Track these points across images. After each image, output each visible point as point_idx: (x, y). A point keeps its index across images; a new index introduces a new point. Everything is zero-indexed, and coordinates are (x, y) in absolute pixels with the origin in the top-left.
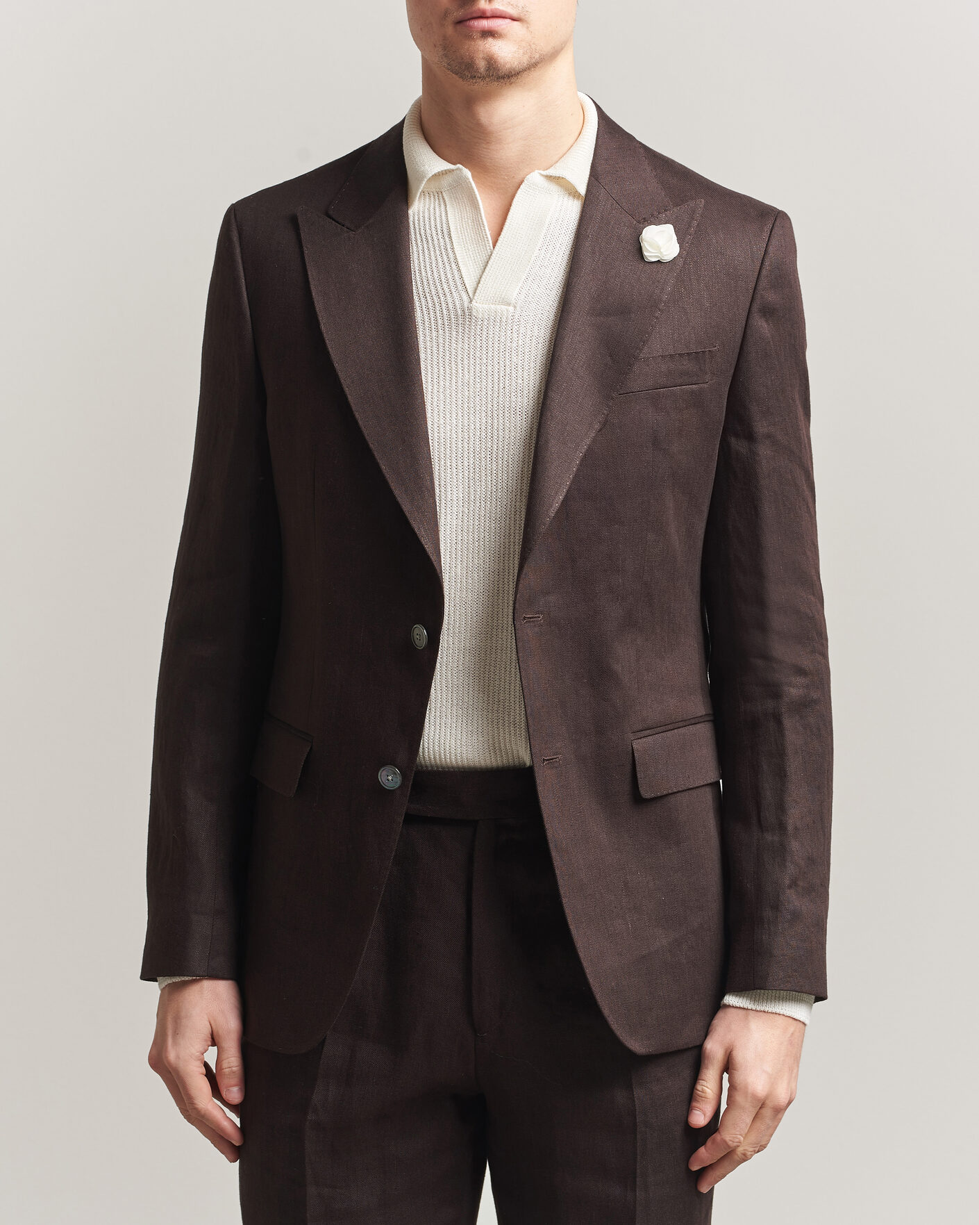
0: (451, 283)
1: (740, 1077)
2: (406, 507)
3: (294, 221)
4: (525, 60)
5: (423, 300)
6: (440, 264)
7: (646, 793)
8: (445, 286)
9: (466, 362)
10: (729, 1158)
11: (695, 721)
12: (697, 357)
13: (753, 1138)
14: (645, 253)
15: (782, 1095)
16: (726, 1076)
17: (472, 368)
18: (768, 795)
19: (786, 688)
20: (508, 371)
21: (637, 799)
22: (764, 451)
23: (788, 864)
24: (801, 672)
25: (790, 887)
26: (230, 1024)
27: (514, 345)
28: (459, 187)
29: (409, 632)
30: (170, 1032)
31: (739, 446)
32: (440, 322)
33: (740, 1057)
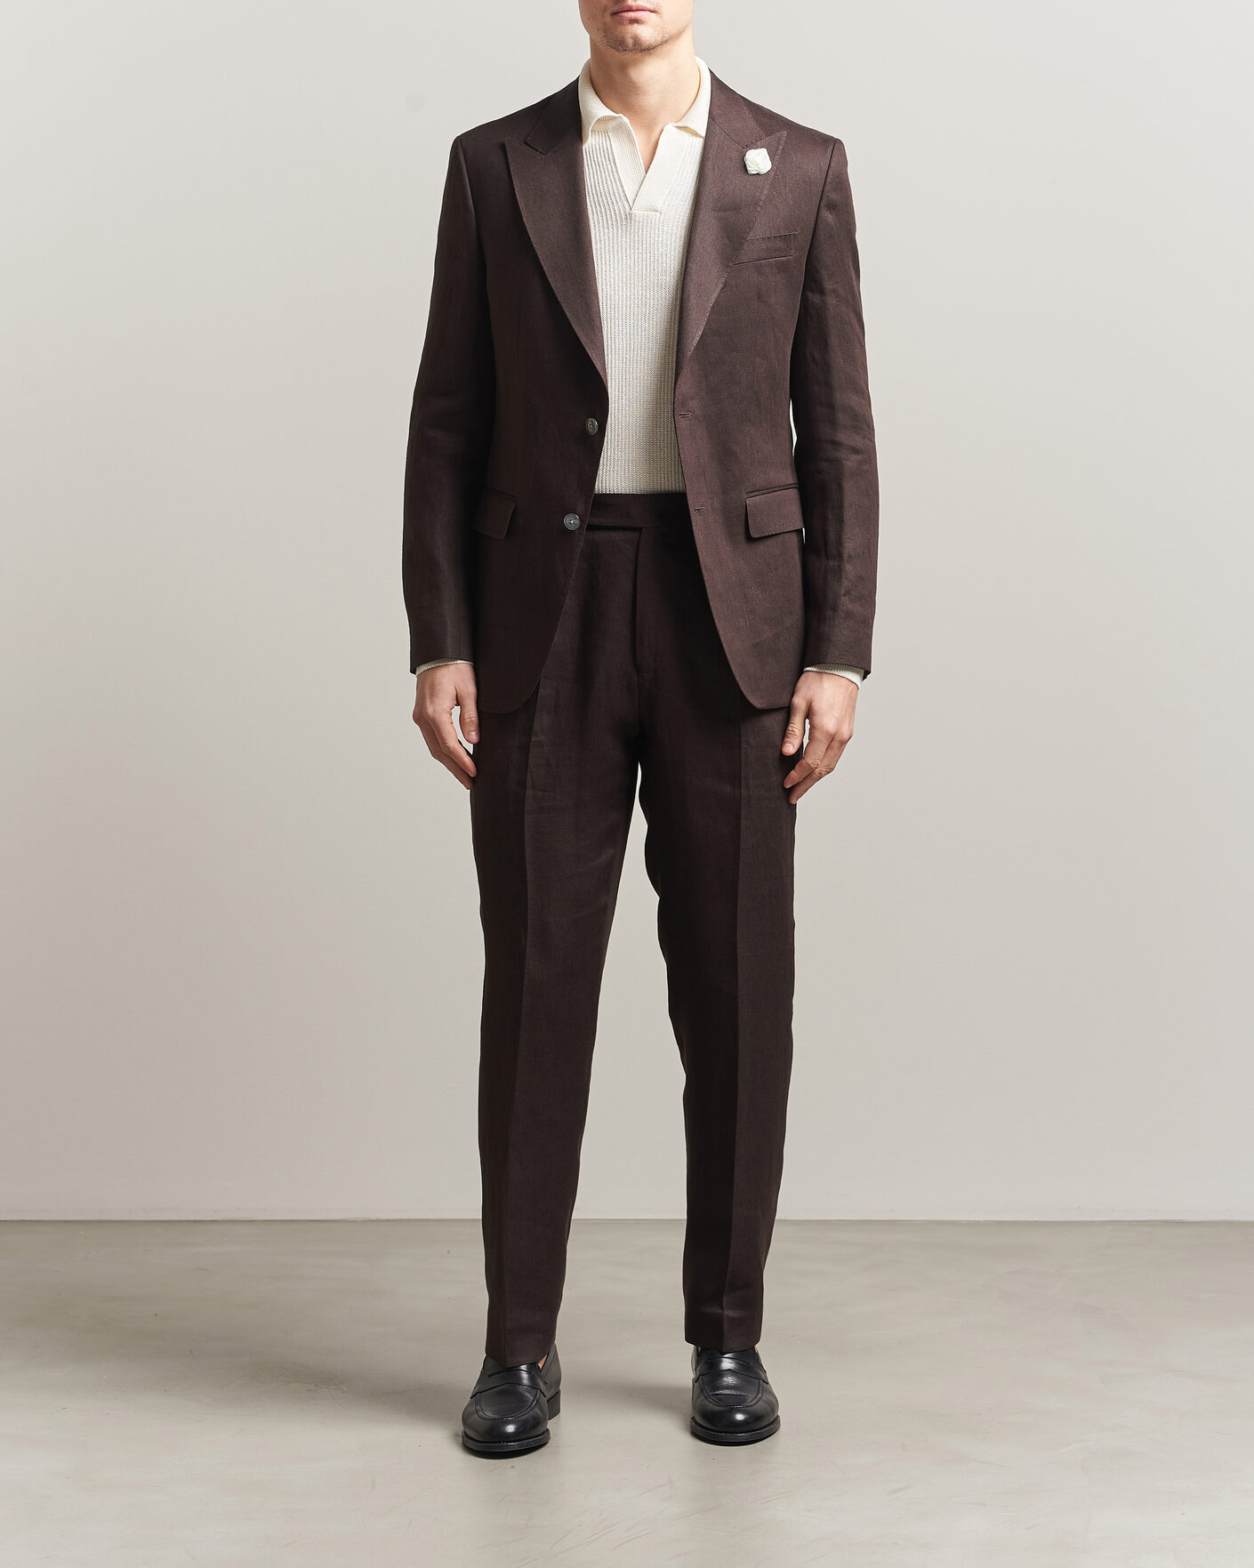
0: (617, 195)
1: (818, 720)
2: (583, 339)
3: (503, 147)
4: (659, 39)
5: (598, 207)
6: (609, 181)
7: (754, 534)
8: (613, 197)
9: (628, 251)
10: (811, 777)
11: (787, 487)
12: (784, 238)
13: (826, 762)
14: (748, 168)
15: (845, 733)
16: (807, 721)
17: (632, 255)
18: (832, 536)
19: (844, 462)
20: (656, 258)
21: (750, 539)
22: (831, 301)
23: (844, 580)
24: (855, 451)
25: (844, 595)
26: (469, 689)
27: (661, 239)
28: (620, 128)
29: (584, 424)
30: (428, 696)
31: (814, 298)
32: (610, 222)
33: (817, 706)
